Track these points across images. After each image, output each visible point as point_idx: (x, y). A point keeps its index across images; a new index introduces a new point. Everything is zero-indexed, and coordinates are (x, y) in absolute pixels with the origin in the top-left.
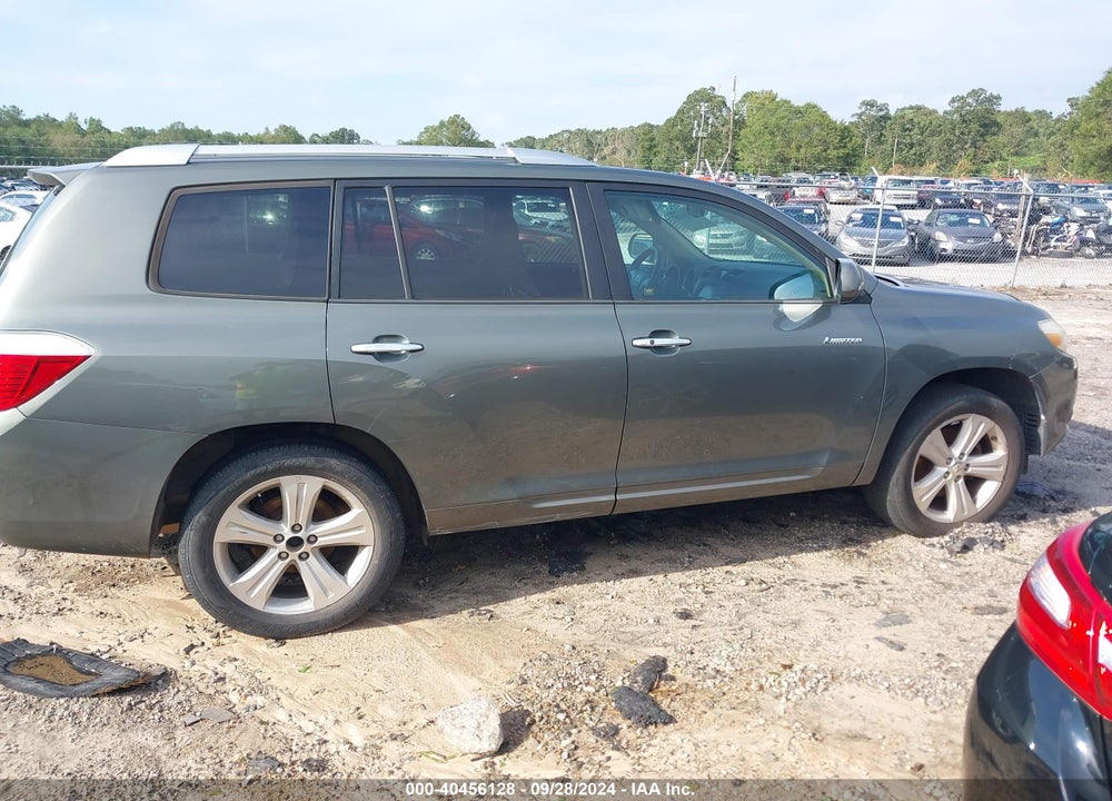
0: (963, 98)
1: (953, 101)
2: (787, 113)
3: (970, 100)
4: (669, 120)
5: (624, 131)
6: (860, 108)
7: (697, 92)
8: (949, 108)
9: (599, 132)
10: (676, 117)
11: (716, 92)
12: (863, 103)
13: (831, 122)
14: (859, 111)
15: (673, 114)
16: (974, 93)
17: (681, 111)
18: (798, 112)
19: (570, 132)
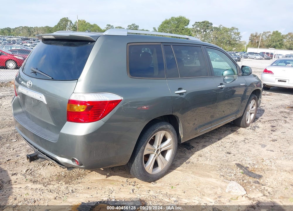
0: (130, 26)
1: (128, 26)
2: (89, 26)
3: (132, 26)
4: (55, 26)
5: (40, 28)
6: (107, 26)
7: (63, 19)
8: (128, 28)
9: (32, 28)
10: (57, 25)
11: (69, 19)
12: (107, 25)
13: (101, 29)
14: (106, 27)
15: (57, 24)
16: (133, 25)
17: (59, 24)
18: (92, 26)
19: (22, 27)
